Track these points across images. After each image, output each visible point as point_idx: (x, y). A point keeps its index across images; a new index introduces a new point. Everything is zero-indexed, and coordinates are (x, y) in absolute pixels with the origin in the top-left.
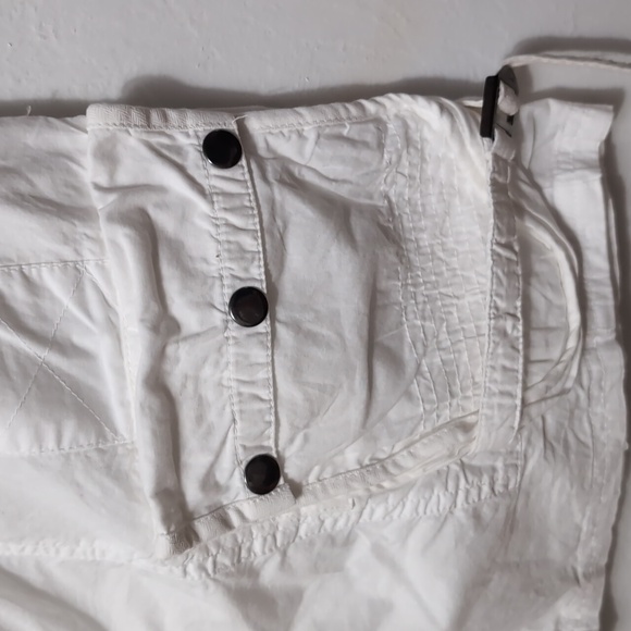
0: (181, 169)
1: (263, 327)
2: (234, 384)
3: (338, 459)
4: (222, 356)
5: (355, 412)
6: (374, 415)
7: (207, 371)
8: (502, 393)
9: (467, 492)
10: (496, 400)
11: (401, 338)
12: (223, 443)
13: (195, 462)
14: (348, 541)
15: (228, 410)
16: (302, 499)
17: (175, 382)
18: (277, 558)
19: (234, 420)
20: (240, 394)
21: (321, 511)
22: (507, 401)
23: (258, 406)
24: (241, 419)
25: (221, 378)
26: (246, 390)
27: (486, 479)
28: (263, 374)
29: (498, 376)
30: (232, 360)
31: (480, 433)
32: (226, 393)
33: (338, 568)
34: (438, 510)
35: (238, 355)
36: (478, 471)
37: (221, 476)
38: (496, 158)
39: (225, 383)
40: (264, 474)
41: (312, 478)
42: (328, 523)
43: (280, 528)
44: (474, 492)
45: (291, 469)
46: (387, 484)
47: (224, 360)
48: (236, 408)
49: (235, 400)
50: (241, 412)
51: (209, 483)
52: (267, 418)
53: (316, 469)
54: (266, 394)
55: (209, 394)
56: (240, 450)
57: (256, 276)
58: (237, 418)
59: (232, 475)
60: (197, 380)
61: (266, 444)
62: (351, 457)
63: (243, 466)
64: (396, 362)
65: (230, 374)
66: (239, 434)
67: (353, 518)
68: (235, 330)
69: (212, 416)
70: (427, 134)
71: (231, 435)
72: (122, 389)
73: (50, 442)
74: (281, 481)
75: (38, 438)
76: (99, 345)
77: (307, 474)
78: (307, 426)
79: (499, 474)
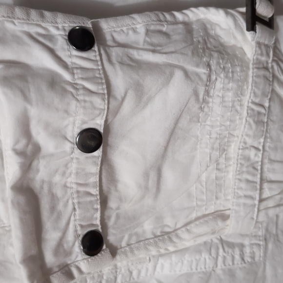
0: (52, 52)
2: (74, 186)
4: (68, 169)
8: (246, 196)
9: (224, 258)
10: (242, 201)
12: (68, 223)
15: (70, 202)
16: (118, 257)
17: (36, 185)
19: (74, 209)
20: (78, 192)
21: (130, 264)
22: (249, 202)
23: (89, 199)
24: (79, 208)
25: (66, 183)
26: (82, 189)
27: (237, 252)
29: (243, 185)
30: (74, 171)
31: (231, 222)
32: (69, 191)
34: (205, 268)
35: (78, 169)
36: (232, 245)
39: (68, 185)
41: (124, 244)
42: (135, 274)
43: (105, 277)
44: (229, 259)
47: (69, 171)
48: (76, 201)
49: (75, 196)
50: (79, 203)
52: (95, 206)
53: (126, 237)
54: (95, 191)
55: (59, 192)
56: (79, 228)
58: (76, 207)
59: (74, 244)
61: (94, 223)
63: (80, 238)
65: (72, 179)
66: (77, 218)
69: (60, 207)
71: (72, 218)
74: (104, 247)
77: (121, 241)
79: (247, 250)
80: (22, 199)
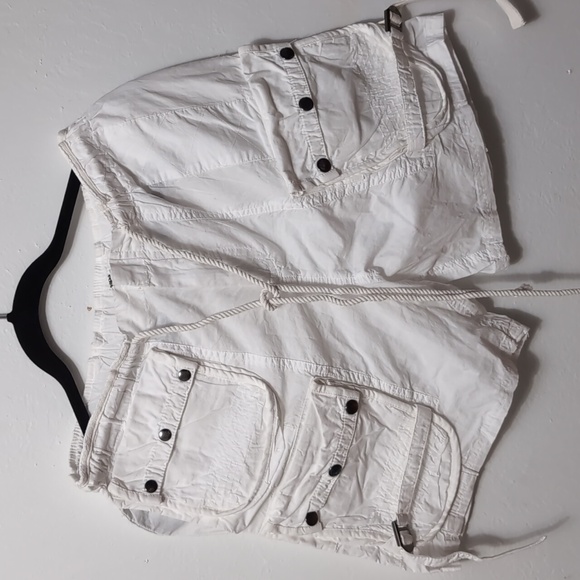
0: (274, 63)
1: (313, 110)
2: (306, 133)
3: (354, 160)
4: (300, 123)
5: (356, 138)
6: (364, 140)
7: (296, 129)
8: (415, 124)
9: (411, 168)
10: (412, 127)
11: (371, 113)
12: (307, 154)
13: (298, 162)
14: (368, 197)
15: (306, 143)
16: (343, 175)
17: (285, 135)
18: (339, 202)
19: (309, 146)
20: (309, 136)
22: (417, 127)
23: (317, 140)
24: (311, 145)
25: (301, 132)
26: (311, 135)
27: (418, 162)
28: (317, 128)
29: (411, 117)
30: (304, 124)
31: (409, 142)
32: (304, 137)
33: (367, 211)
35: (306, 122)
36: (415, 160)
37: (309, 167)
38: (393, 38)
39: (303, 133)
40: (325, 165)
41: (345, 168)
42: (356, 188)
43: (337, 190)
44: (414, 167)
45: (335, 163)
46: (376, 168)
47: (301, 125)
48: (309, 142)
49: (308, 139)
50: (311, 143)
51: (304, 169)
52: (321, 144)
53: (346, 163)
54: (319, 135)
55: (298, 138)
56: (314, 157)
57: (307, 93)
59: (312, 166)
60: (292, 133)
61: (323, 154)
62: (359, 157)
63: (316, 163)
64: (370, 121)
65: (304, 129)
66: (312, 151)
67: (366, 184)
68: (303, 112)
69: (301, 146)
70: (367, 38)
71: (309, 151)
72: (267, 140)
73: (246, 159)
74: (332, 168)
75: (241, 157)
76: (256, 126)
77: (342, 166)
78: (338, 146)
79: (424, 160)
80: (279, 140)
